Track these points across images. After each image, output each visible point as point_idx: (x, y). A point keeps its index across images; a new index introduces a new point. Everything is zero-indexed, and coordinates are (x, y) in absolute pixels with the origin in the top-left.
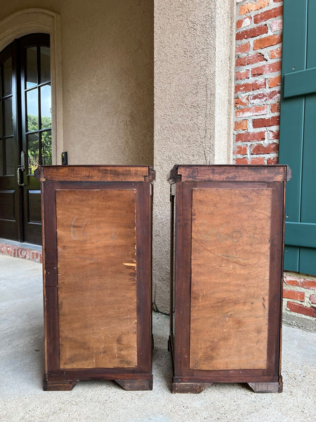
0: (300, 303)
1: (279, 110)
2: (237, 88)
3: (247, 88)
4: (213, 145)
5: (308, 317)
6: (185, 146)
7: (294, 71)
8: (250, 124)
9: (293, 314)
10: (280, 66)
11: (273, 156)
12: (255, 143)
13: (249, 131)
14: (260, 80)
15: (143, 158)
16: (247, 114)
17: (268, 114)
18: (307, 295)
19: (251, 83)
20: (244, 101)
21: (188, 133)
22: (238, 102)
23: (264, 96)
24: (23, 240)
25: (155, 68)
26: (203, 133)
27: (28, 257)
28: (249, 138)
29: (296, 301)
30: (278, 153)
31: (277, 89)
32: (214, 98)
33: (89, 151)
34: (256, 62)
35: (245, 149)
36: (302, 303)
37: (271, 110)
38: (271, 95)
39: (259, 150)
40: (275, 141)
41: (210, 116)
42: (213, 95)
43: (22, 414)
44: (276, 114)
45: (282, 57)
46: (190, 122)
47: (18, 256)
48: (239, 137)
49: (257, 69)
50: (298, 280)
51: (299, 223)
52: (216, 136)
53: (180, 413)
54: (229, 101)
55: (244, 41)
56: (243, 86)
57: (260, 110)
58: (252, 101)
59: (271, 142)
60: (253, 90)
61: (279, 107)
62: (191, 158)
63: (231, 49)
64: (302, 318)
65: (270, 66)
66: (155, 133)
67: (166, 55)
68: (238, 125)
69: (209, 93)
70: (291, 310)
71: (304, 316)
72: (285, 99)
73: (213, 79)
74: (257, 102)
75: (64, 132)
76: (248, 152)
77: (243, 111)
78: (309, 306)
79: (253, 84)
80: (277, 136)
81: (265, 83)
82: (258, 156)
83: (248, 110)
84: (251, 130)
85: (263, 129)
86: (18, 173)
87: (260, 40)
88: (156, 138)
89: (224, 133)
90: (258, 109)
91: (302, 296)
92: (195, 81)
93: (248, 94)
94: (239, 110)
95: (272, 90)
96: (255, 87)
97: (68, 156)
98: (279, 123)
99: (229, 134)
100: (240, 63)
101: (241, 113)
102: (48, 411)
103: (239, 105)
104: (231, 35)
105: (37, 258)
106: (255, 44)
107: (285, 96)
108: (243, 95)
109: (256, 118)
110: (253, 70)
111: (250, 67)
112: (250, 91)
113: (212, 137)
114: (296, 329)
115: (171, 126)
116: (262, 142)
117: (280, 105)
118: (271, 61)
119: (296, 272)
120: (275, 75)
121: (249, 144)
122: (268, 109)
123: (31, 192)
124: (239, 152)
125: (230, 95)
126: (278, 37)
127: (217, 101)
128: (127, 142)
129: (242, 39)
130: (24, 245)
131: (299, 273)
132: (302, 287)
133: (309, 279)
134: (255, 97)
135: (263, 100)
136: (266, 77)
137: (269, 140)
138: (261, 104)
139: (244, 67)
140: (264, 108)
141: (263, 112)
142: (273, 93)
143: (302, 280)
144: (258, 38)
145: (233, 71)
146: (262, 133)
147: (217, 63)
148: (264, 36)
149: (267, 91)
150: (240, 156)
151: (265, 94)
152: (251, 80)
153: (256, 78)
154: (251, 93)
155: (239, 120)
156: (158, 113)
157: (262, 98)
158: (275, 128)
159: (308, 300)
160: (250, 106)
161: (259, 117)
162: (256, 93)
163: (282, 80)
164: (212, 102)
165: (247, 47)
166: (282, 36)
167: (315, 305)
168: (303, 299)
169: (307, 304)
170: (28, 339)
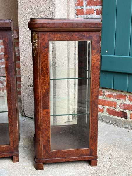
0: (114, 109)
5: (118, 118)
9: (110, 116)
11: (99, 7)
18: (118, 104)
29: (112, 108)
30: (102, 6)
35: (82, 2)
36: (115, 109)
39: (91, 3)
50: (113, 94)
51: (114, 56)
62: (41, 9)
64: (115, 119)
70: (109, 114)
71: (116, 117)
76: (84, 5)
78: (119, 111)
82: (90, 8)
91: (115, 104)
114: (112, 126)
119: (112, 89)
124: (78, 4)
131: (113, 89)
132: (115, 98)
133: (120, 93)
143: (115, 94)
150: (79, 8)
159: (119, 107)
167: (123, 110)
168: (116, 106)
169: (118, 109)
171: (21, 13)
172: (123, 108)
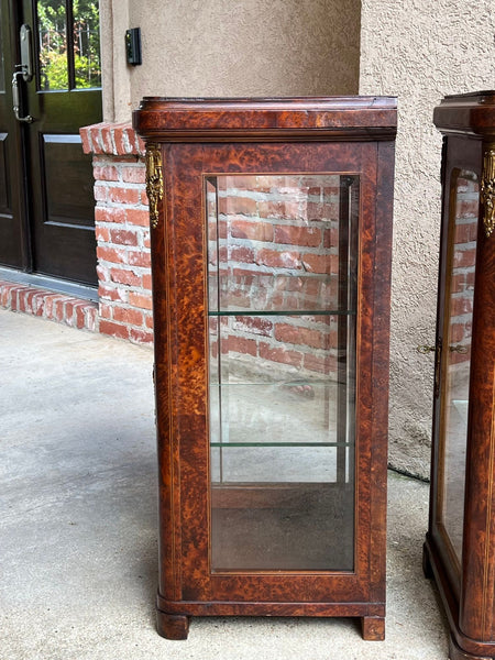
6: (444, 19)
15: (340, 46)
24: (34, 266)
27: (46, 312)
33: (198, 24)
47: (23, 309)
62: (458, 53)
86: (15, 88)
97: (143, 39)
105: (70, 315)
123: (48, 139)
130: (37, 282)
170: (52, 499)
171: (370, 70)
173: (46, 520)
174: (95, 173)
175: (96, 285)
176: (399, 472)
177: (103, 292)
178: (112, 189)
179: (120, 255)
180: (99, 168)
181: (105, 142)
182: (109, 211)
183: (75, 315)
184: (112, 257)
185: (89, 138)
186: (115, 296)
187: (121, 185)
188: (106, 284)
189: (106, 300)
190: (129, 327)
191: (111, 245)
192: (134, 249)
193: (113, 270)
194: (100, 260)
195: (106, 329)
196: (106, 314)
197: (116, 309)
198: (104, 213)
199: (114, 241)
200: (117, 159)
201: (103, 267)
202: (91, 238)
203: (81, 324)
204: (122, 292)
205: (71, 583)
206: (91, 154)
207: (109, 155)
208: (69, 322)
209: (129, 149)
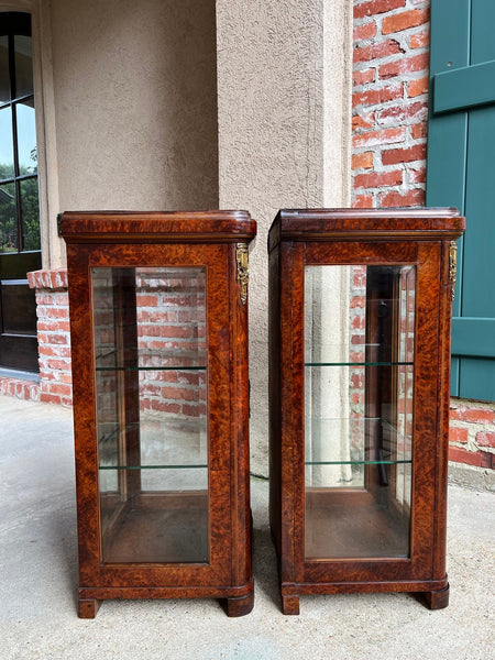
0: (461, 446)
1: (426, 134)
2: (356, 98)
3: (372, 97)
4: (321, 191)
5: (473, 468)
6: (273, 193)
7: (450, 68)
8: (378, 159)
10: (426, 61)
12: (386, 190)
13: (376, 169)
14: (394, 84)
16: (373, 142)
17: (408, 142)
18: (472, 433)
19: (378, 89)
20: (368, 120)
21: (278, 172)
22: (357, 121)
23: (401, 111)
25: (219, 63)
26: (302, 171)
28: (376, 181)
29: (454, 443)
31: (422, 99)
32: (322, 112)
34: (386, 54)
35: (370, 200)
36: (464, 446)
37: (413, 135)
38: (412, 110)
39: (392, 201)
40: (419, 186)
41: (315, 142)
42: (320, 106)
43: (15, 650)
44: (420, 141)
45: (429, 46)
46: (280, 153)
48: (359, 181)
49: (387, 66)
50: (458, 410)
51: (459, 318)
52: (325, 176)
53: (288, 630)
54: (345, 119)
55: (367, 20)
56: (365, 94)
57: (394, 134)
58: (381, 121)
59: (412, 187)
60: (382, 102)
61: (424, 130)
63: (346, 32)
64: (464, 470)
65: (410, 61)
66: (221, 173)
67: (237, 40)
68: (357, 161)
69: (312, 102)
71: (466, 466)
72: (435, 115)
73: (320, 80)
74: (388, 121)
75: (60, 178)
76: (375, 205)
77: (365, 137)
78: (475, 450)
79: (381, 92)
80: (423, 177)
81: (402, 90)
83: (374, 135)
84: (380, 168)
85: (399, 166)
87: (394, 18)
88: (222, 182)
89: (337, 173)
90: (391, 133)
91: (463, 435)
92: (288, 83)
93: (373, 108)
94: (359, 136)
95: (414, 100)
96: (386, 96)
98: (425, 156)
99: (344, 174)
100: (360, 56)
101: (362, 141)
102: (60, 642)
103: (359, 127)
104: (346, 7)
105: (20, 391)
106: (384, 25)
107: (436, 110)
108: (365, 110)
109: (387, 148)
110: (382, 68)
111: (376, 64)
112: (376, 103)
113: (319, 177)
114: (455, 488)
115: (248, 160)
116: (397, 188)
117: (427, 125)
118: (411, 53)
119: (454, 397)
120: (417, 76)
121: (376, 191)
122: (408, 132)
123: (4, 282)
124: (359, 205)
125: (346, 109)
126: (422, 12)
127: (326, 117)
128: (169, 194)
129: (362, 17)
131: (458, 398)
132: (464, 420)
133: (475, 407)
134: (385, 114)
135: (399, 118)
136: (404, 79)
137: (409, 185)
138: (396, 125)
139: (367, 63)
140: (400, 131)
141: (398, 139)
142: (416, 107)
143: (464, 410)
144: (390, 14)
145: (350, 68)
146: (398, 173)
147: (325, 52)
148: (399, 11)
149: (406, 102)
151: (402, 107)
152: (379, 85)
153: (387, 82)
154: (379, 106)
155: (359, 152)
156: (225, 140)
157: (398, 114)
158: (418, 165)
159: (473, 440)
160: (377, 127)
161: (392, 147)
162: (387, 106)
163: (430, 85)
164: (319, 120)
165: (371, 29)
166: (429, 11)
167: (485, 449)
168: (466, 439)
169: (471, 446)
170: (15, 522)
172: (487, 443)
173: (11, 541)
174: (37, 300)
175: (38, 372)
176: (256, 476)
177: (43, 375)
178: (49, 310)
179: (55, 351)
180: (40, 297)
181: (44, 280)
182: (48, 323)
183: (23, 391)
184: (49, 352)
185: (33, 279)
186: (51, 377)
187: (55, 307)
188: (44, 370)
189: (45, 381)
190: (61, 396)
191: (48, 345)
192: (64, 346)
193: (50, 360)
194: (41, 355)
195: (45, 399)
196: (45, 389)
197: (52, 386)
198: (43, 325)
199: (50, 342)
200: (52, 291)
201: (43, 359)
202: (35, 342)
203: (27, 397)
204: (56, 374)
205: (36, 594)
206: (35, 289)
207: (47, 289)
208: (20, 395)
209: (61, 284)
